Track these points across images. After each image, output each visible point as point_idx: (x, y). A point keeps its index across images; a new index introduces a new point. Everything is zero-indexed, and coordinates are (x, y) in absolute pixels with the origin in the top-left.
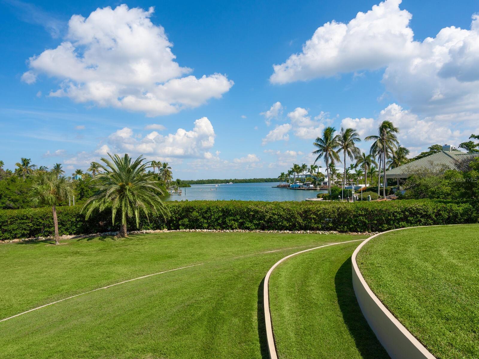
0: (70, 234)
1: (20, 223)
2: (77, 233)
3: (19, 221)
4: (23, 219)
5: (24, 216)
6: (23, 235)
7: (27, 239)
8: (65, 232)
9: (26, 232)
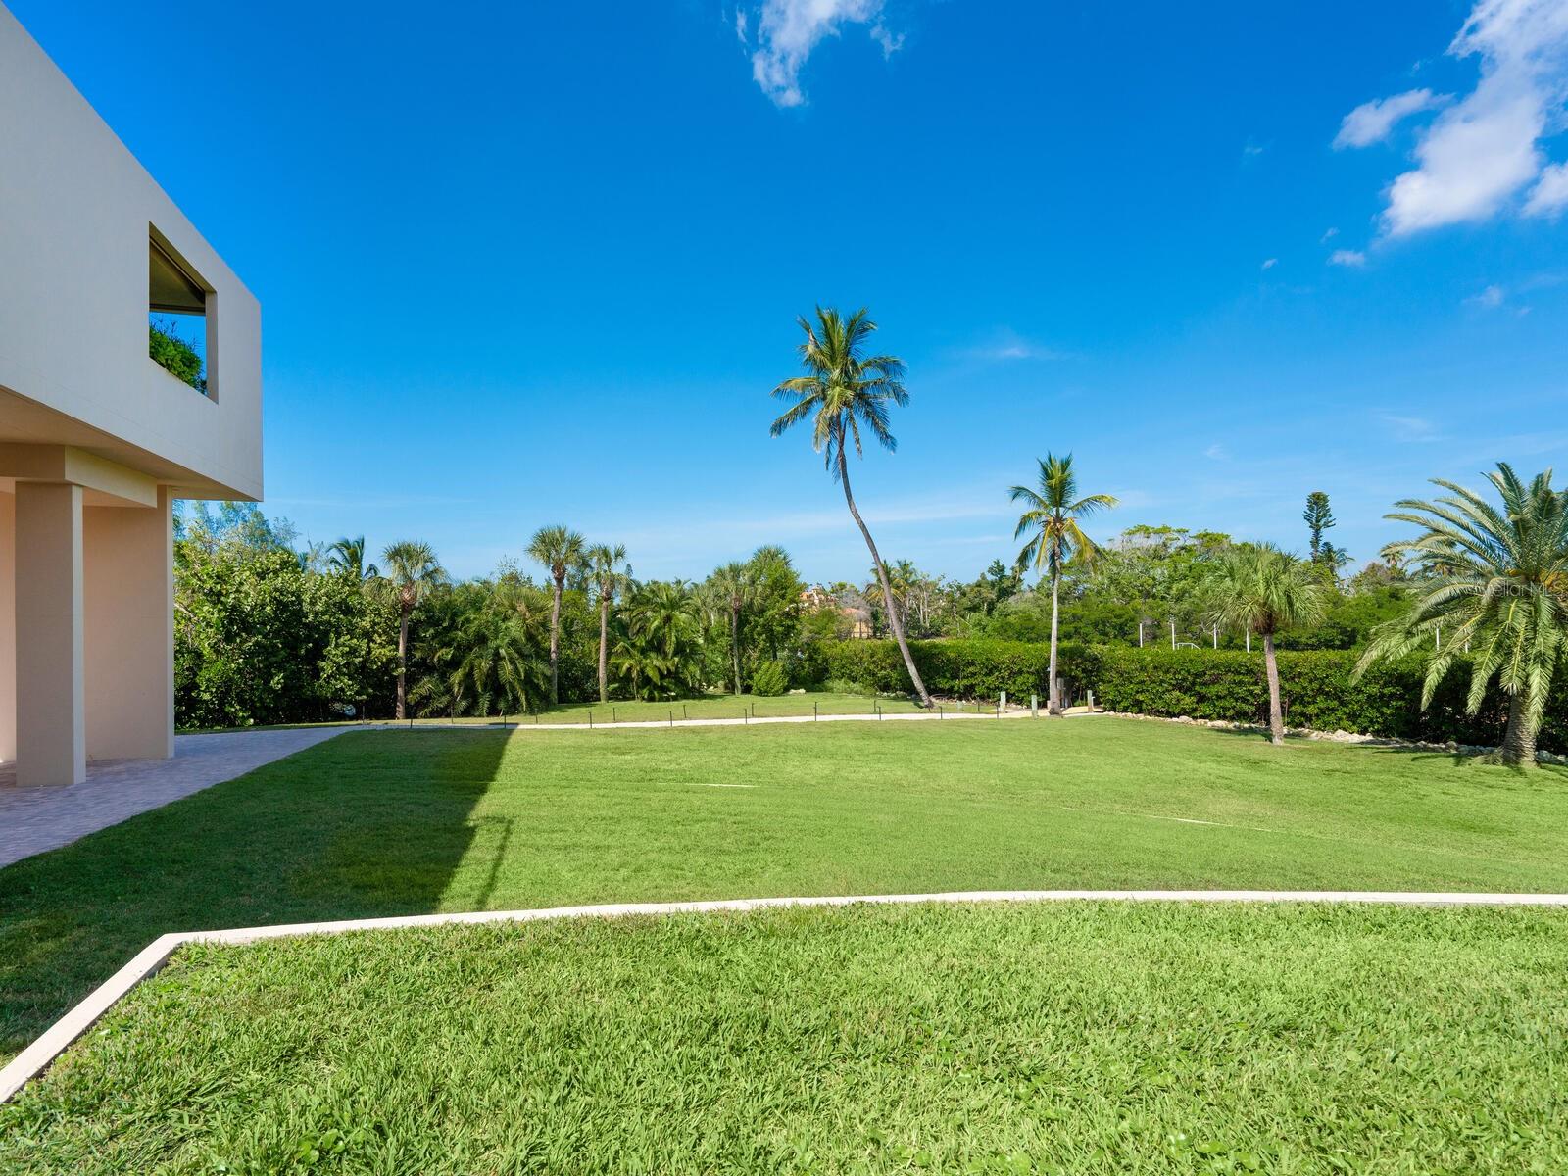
0: (1363, 732)
1: (1234, 682)
2: (1384, 732)
3: (1230, 677)
4: (1239, 673)
5: (1240, 666)
6: (1240, 715)
7: (1246, 726)
8: (1346, 723)
9: (1245, 707)
